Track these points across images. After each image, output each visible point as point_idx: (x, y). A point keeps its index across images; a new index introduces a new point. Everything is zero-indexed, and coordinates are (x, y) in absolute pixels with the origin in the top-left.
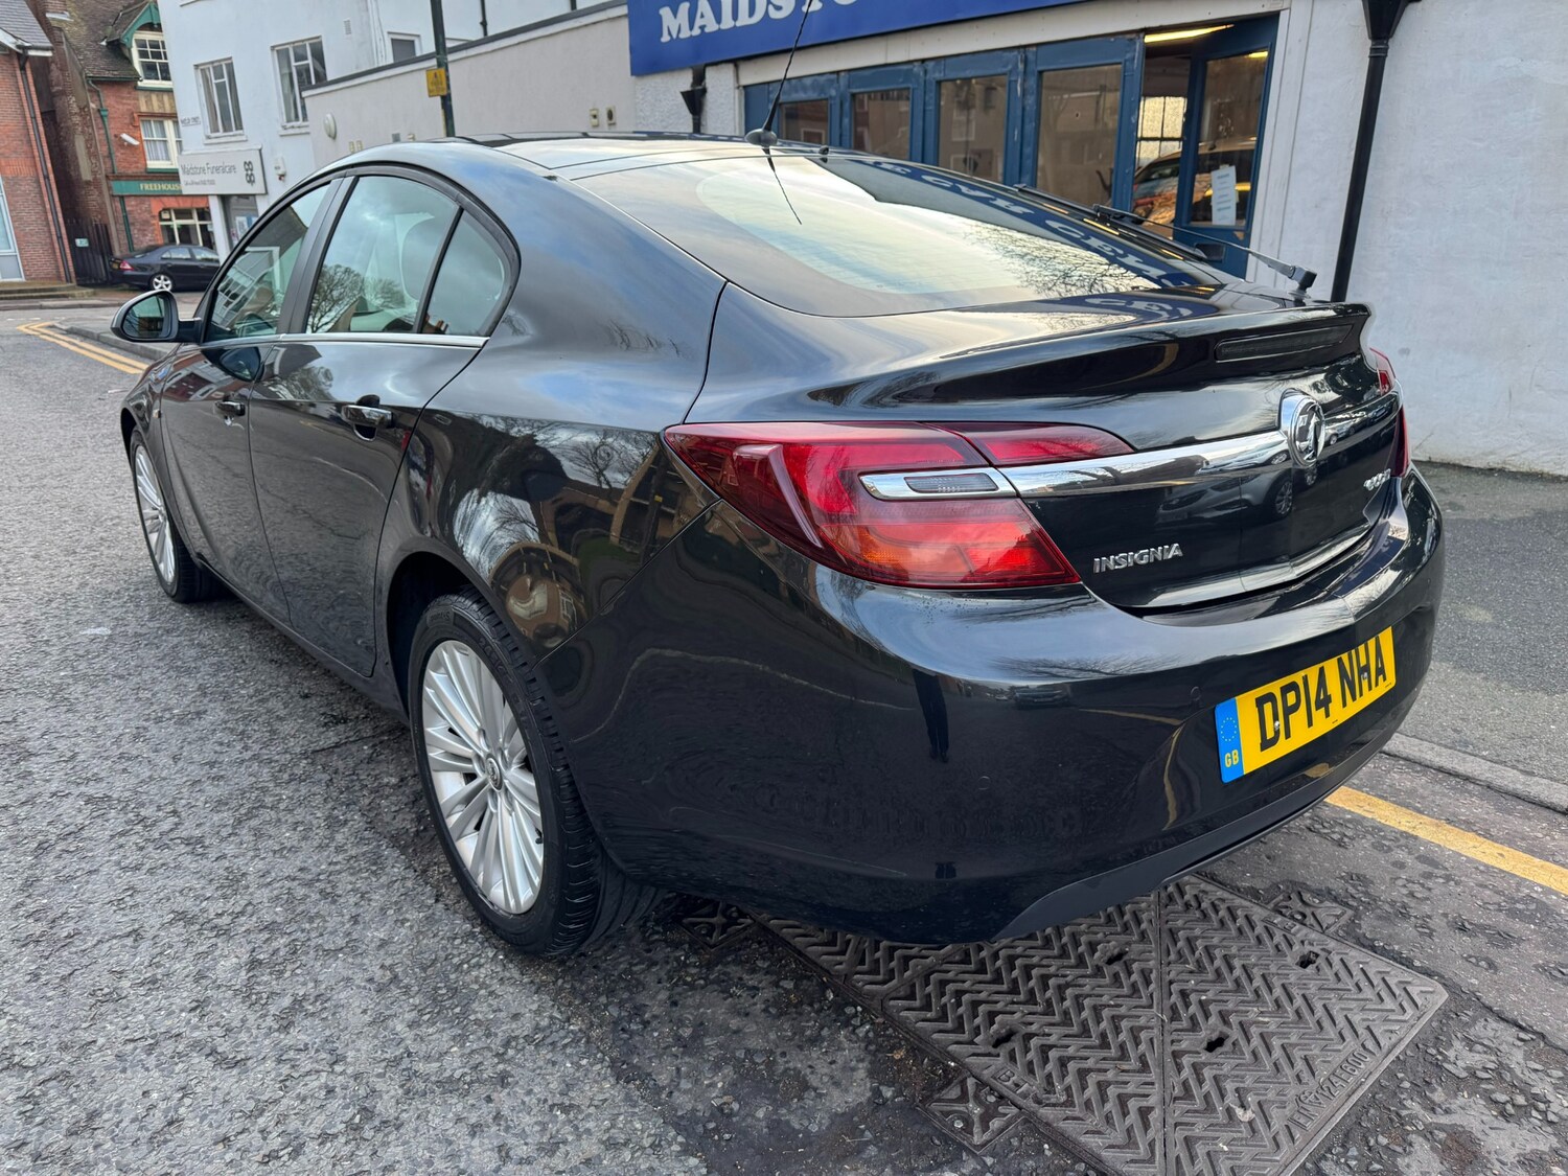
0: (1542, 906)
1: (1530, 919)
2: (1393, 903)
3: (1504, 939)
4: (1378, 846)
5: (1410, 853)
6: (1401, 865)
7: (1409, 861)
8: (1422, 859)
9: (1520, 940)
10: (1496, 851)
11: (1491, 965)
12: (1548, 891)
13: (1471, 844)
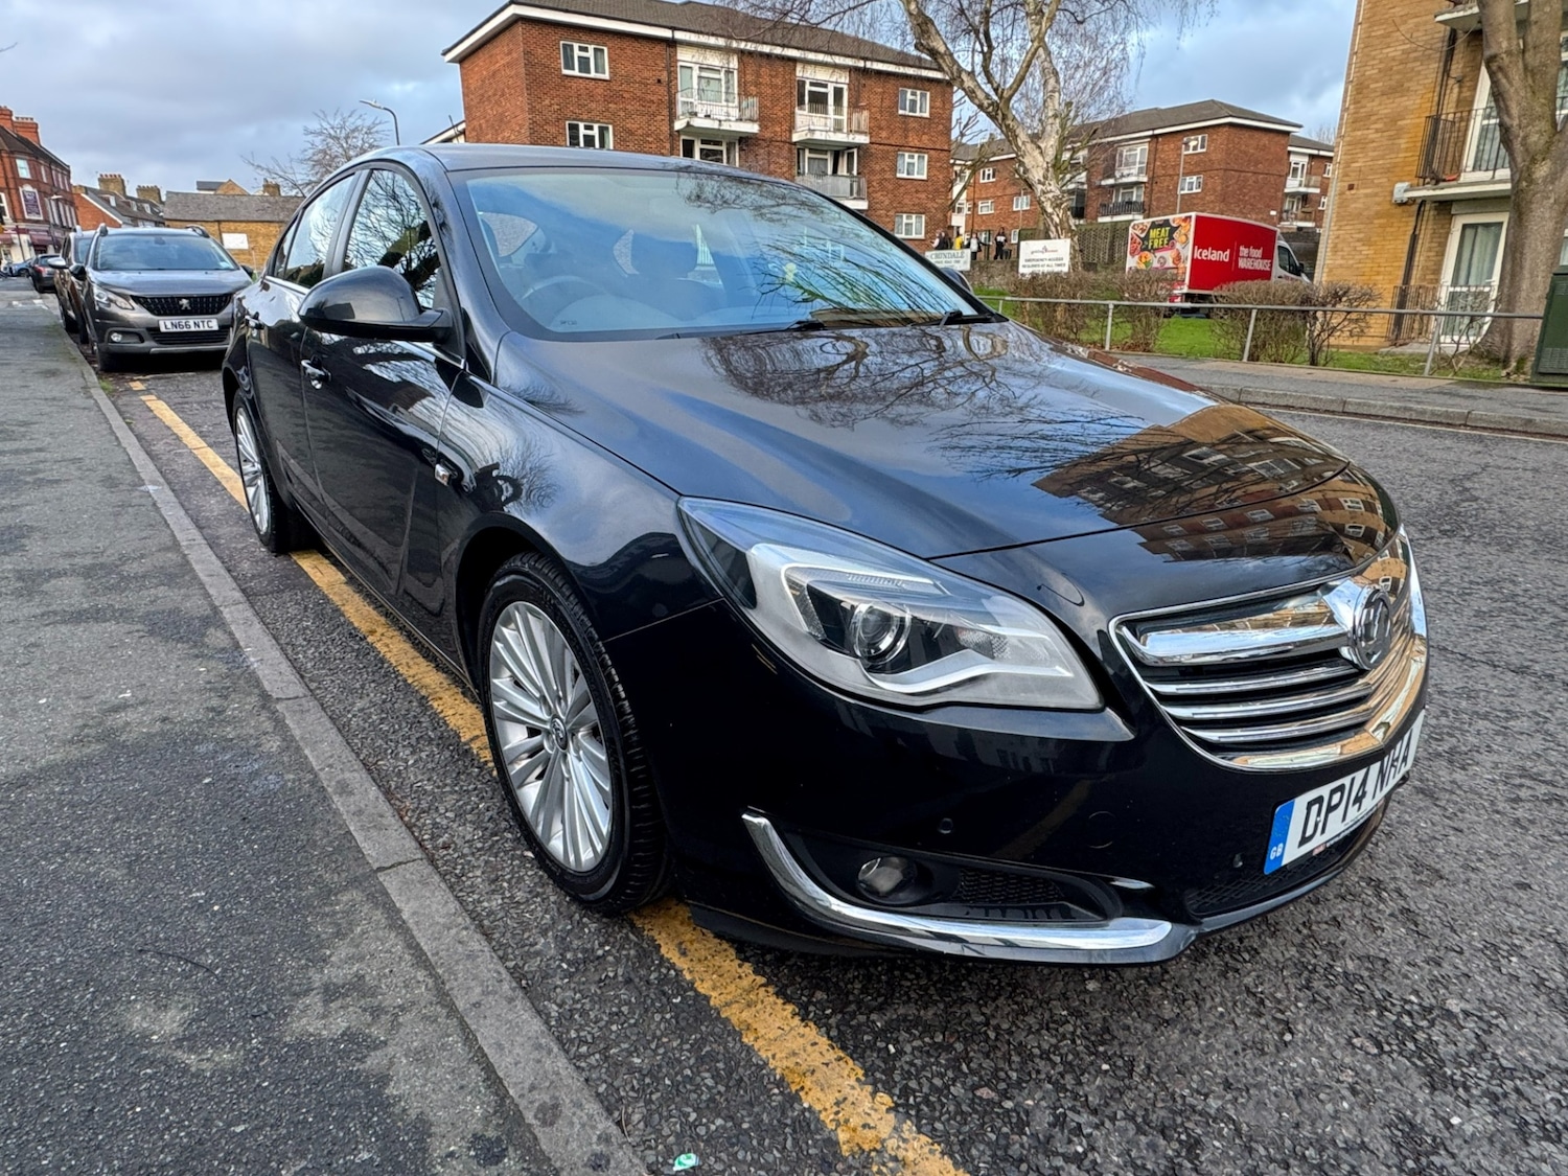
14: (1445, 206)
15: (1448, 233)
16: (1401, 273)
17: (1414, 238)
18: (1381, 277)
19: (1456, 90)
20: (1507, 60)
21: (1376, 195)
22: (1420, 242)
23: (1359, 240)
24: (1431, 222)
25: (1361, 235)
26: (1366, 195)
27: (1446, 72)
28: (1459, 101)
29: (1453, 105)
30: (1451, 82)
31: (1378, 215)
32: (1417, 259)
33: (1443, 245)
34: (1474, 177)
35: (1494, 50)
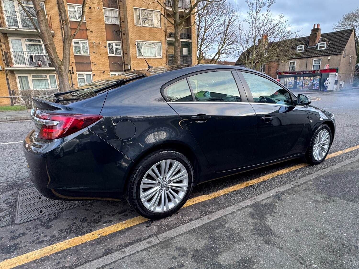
0: (10, 253)
1: (10, 247)
2: (38, 229)
3: (13, 238)
4: (54, 236)
5: (46, 240)
6: (45, 236)
8: (42, 242)
9: (10, 240)
10: (29, 258)
11: (12, 232)
12: (10, 258)
13: (37, 255)
14: (12, 72)
15: (15, 78)
17: (7, 79)
18: (2, 88)
19: (4, 46)
22: (9, 80)
24: (10, 75)
28: (6, 48)
29: (4, 49)
30: (2, 43)
32: (10, 83)
33: (15, 80)
34: (16, 66)
35: (47, 43)
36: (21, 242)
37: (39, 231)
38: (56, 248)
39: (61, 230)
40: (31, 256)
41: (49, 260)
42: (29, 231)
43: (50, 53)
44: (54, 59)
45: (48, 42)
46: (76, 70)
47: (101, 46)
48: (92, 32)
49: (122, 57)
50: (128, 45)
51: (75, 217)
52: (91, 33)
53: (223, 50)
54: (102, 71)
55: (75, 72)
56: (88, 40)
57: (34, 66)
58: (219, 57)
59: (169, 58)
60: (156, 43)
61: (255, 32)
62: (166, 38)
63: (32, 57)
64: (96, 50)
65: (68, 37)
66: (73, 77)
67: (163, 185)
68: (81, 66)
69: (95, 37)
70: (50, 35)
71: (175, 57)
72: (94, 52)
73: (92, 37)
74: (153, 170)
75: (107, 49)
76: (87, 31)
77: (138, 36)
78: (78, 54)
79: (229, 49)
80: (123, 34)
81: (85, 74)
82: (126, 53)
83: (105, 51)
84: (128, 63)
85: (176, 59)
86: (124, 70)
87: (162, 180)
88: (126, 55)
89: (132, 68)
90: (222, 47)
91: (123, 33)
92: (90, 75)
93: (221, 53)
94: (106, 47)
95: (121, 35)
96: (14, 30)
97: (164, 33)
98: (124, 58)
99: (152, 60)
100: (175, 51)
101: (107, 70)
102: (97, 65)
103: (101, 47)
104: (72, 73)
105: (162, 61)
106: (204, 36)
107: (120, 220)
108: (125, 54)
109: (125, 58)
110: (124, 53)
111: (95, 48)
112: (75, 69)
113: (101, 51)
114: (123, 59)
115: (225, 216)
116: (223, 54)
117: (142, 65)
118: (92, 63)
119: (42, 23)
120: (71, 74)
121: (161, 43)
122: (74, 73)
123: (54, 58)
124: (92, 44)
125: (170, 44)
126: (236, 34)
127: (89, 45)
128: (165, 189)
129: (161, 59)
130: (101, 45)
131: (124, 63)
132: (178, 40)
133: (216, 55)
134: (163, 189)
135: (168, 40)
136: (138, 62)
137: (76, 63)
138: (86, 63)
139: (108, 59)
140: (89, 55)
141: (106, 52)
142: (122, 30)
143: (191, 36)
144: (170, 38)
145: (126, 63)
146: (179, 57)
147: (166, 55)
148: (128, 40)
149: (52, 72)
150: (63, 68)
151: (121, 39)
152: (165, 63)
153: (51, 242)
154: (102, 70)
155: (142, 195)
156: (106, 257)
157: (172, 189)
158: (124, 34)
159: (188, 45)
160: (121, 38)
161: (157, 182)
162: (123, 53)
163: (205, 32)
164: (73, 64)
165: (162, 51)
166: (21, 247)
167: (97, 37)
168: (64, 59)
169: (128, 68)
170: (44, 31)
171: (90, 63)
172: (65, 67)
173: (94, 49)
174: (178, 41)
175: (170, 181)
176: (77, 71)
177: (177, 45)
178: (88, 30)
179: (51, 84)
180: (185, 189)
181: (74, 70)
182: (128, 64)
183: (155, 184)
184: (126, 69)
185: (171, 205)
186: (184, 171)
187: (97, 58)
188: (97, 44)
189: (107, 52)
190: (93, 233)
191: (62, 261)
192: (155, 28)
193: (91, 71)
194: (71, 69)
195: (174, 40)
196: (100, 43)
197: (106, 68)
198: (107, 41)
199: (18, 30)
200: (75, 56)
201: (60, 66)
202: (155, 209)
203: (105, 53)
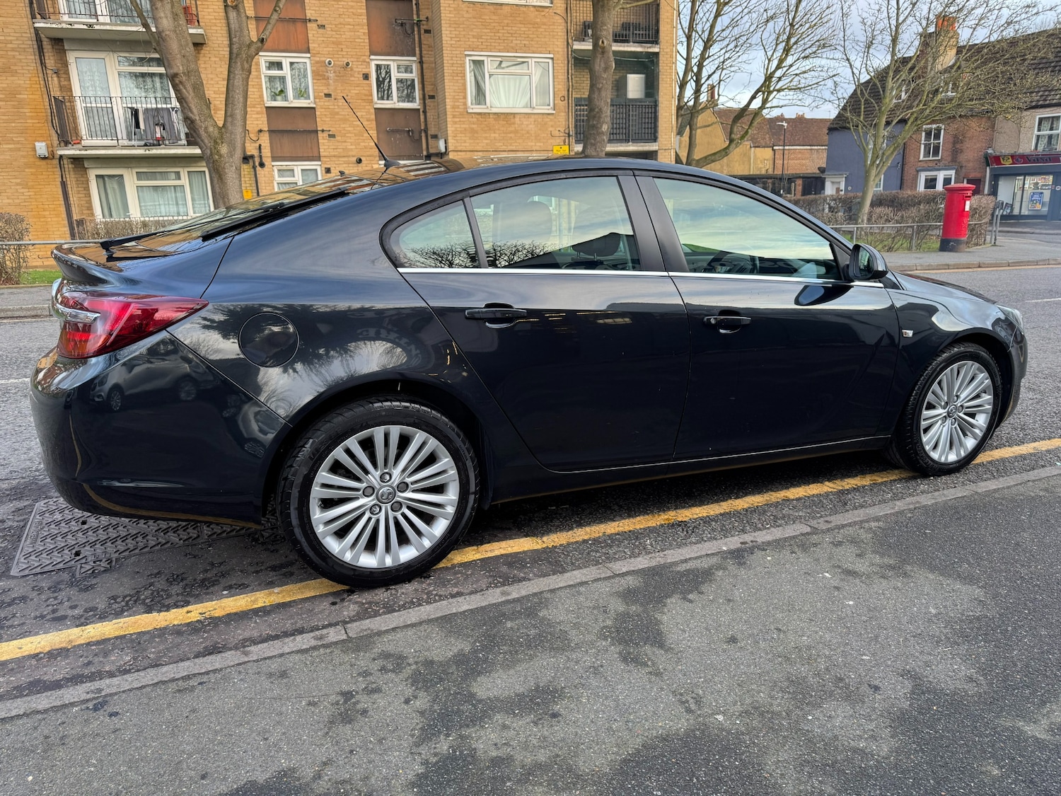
2: (60, 590)
4: (94, 609)
5: (73, 616)
6: (73, 607)
7: (70, 613)
8: (64, 618)
10: (24, 649)
13: (42, 643)
14: (78, 161)
15: (88, 181)
16: (63, 209)
17: (64, 184)
18: (47, 213)
19: (56, 79)
20: (184, 78)
21: (19, 150)
22: (69, 186)
23: (17, 184)
24: (72, 173)
25: (18, 181)
26: (10, 150)
27: (43, 64)
28: (61, 87)
29: (57, 89)
30: (49, 72)
31: (28, 165)
32: (71, 199)
33: (87, 189)
34: (91, 142)
35: (175, 70)
36: (14, 616)
37: (62, 595)
38: (92, 634)
39: (114, 598)
40: (30, 645)
41: (67, 657)
42: (39, 594)
43: (186, 102)
44: (198, 122)
45: (181, 68)
46: (269, 155)
47: (352, 76)
48: (323, 26)
49: (419, 110)
50: (438, 67)
51: (156, 571)
52: (321, 31)
53: (780, 79)
54: (355, 159)
55: (267, 161)
56: (308, 55)
57: (143, 143)
58: (765, 101)
59: (576, 110)
60: (534, 60)
61: (898, 9)
62: (570, 41)
63: (135, 113)
64: (336, 89)
65: (240, 48)
66: (261, 179)
67: (382, 496)
68: (286, 140)
69: (333, 43)
70: (188, 44)
71: (591, 110)
72: (328, 95)
73: (323, 45)
74: (348, 452)
75: (370, 86)
76: (309, 25)
77: (474, 37)
78: (279, 103)
79: (805, 72)
80: (422, 32)
81: (300, 168)
82: (432, 97)
83: (364, 92)
84: (439, 129)
85: (594, 117)
86: (425, 153)
87: (378, 479)
88: (432, 104)
89: (451, 148)
90: (778, 67)
91: (423, 27)
92: (314, 172)
93: (774, 90)
94: (366, 77)
95: (416, 36)
96: (85, 27)
97: (564, 24)
98: (425, 112)
99: (517, 120)
100: (592, 86)
101: (368, 153)
102: (338, 138)
103: (353, 79)
104: (257, 164)
105: (551, 123)
106: (712, 27)
107: (271, 584)
108: (428, 101)
109: (428, 114)
110: (427, 97)
111: (331, 82)
112: (266, 152)
113: (350, 90)
114: (422, 117)
115: (552, 591)
116: (779, 91)
117: (486, 138)
118: (323, 131)
119: (163, 6)
120: (254, 167)
121: (552, 58)
122: (266, 163)
123: (198, 118)
124: (324, 69)
125: (580, 62)
126: (832, 16)
127: (313, 72)
128: (389, 506)
129: (551, 117)
130: (352, 70)
131: (426, 131)
132: (604, 47)
133: (753, 97)
134: (383, 506)
135: (575, 47)
136: (472, 129)
137: (270, 131)
138: (305, 131)
139: (373, 117)
140: (314, 106)
141: (367, 92)
142: (422, 18)
143: (657, 31)
144: (584, 41)
145: (432, 131)
146: (605, 109)
147: (566, 101)
148: (437, 49)
149: (196, 162)
150: (224, 149)
151: (417, 49)
152: (562, 130)
153: (83, 620)
154: (354, 153)
155: (316, 517)
156: (201, 660)
157: (409, 508)
158: (427, 31)
159: (648, 66)
160: (417, 45)
161: (364, 485)
162: (424, 95)
163: (718, 15)
164: (261, 134)
165: (554, 88)
166: (11, 626)
167: (340, 43)
168: (229, 119)
169: (437, 147)
170: (168, 33)
171: (316, 131)
172: (232, 145)
173: (329, 85)
174: (603, 53)
175: (403, 486)
176: (274, 159)
177: (598, 65)
178: (310, 20)
179: (193, 200)
180: (451, 510)
181: (263, 154)
182: (439, 136)
183: (357, 490)
184: (431, 151)
185: (407, 554)
186: (446, 461)
187: (337, 113)
188: (337, 69)
189: (371, 95)
190: (190, 608)
191: (96, 660)
192: (532, 9)
193: (318, 158)
194: (256, 153)
195: (591, 48)
196: (348, 64)
197: (365, 147)
198: (372, 57)
199: (97, 27)
200: (267, 108)
201: (216, 142)
202: (357, 557)
203: (364, 98)
